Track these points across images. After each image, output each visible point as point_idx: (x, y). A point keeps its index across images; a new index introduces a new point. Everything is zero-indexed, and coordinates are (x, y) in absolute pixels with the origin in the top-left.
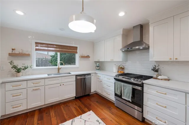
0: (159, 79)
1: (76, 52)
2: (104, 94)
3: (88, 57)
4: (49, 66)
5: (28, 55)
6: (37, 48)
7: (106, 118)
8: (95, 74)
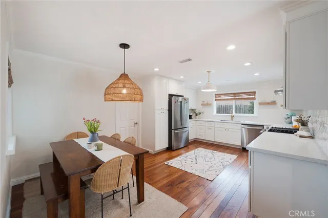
1: (254, 99)
3: (274, 103)
6: (217, 98)
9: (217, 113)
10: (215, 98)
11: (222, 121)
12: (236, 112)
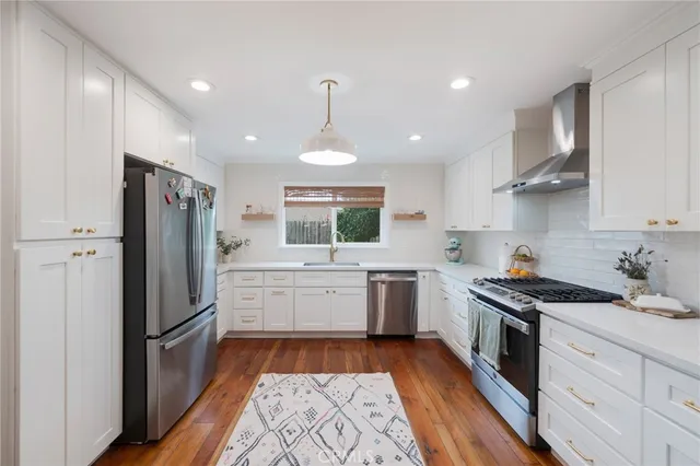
0: (633, 308)
1: (382, 204)
2: (452, 343)
3: (420, 216)
4: (307, 243)
5: (270, 217)
6: (288, 199)
7: (416, 400)
8: (432, 273)
9: (289, 241)
10: (283, 199)
11: (309, 269)
12: (339, 240)
